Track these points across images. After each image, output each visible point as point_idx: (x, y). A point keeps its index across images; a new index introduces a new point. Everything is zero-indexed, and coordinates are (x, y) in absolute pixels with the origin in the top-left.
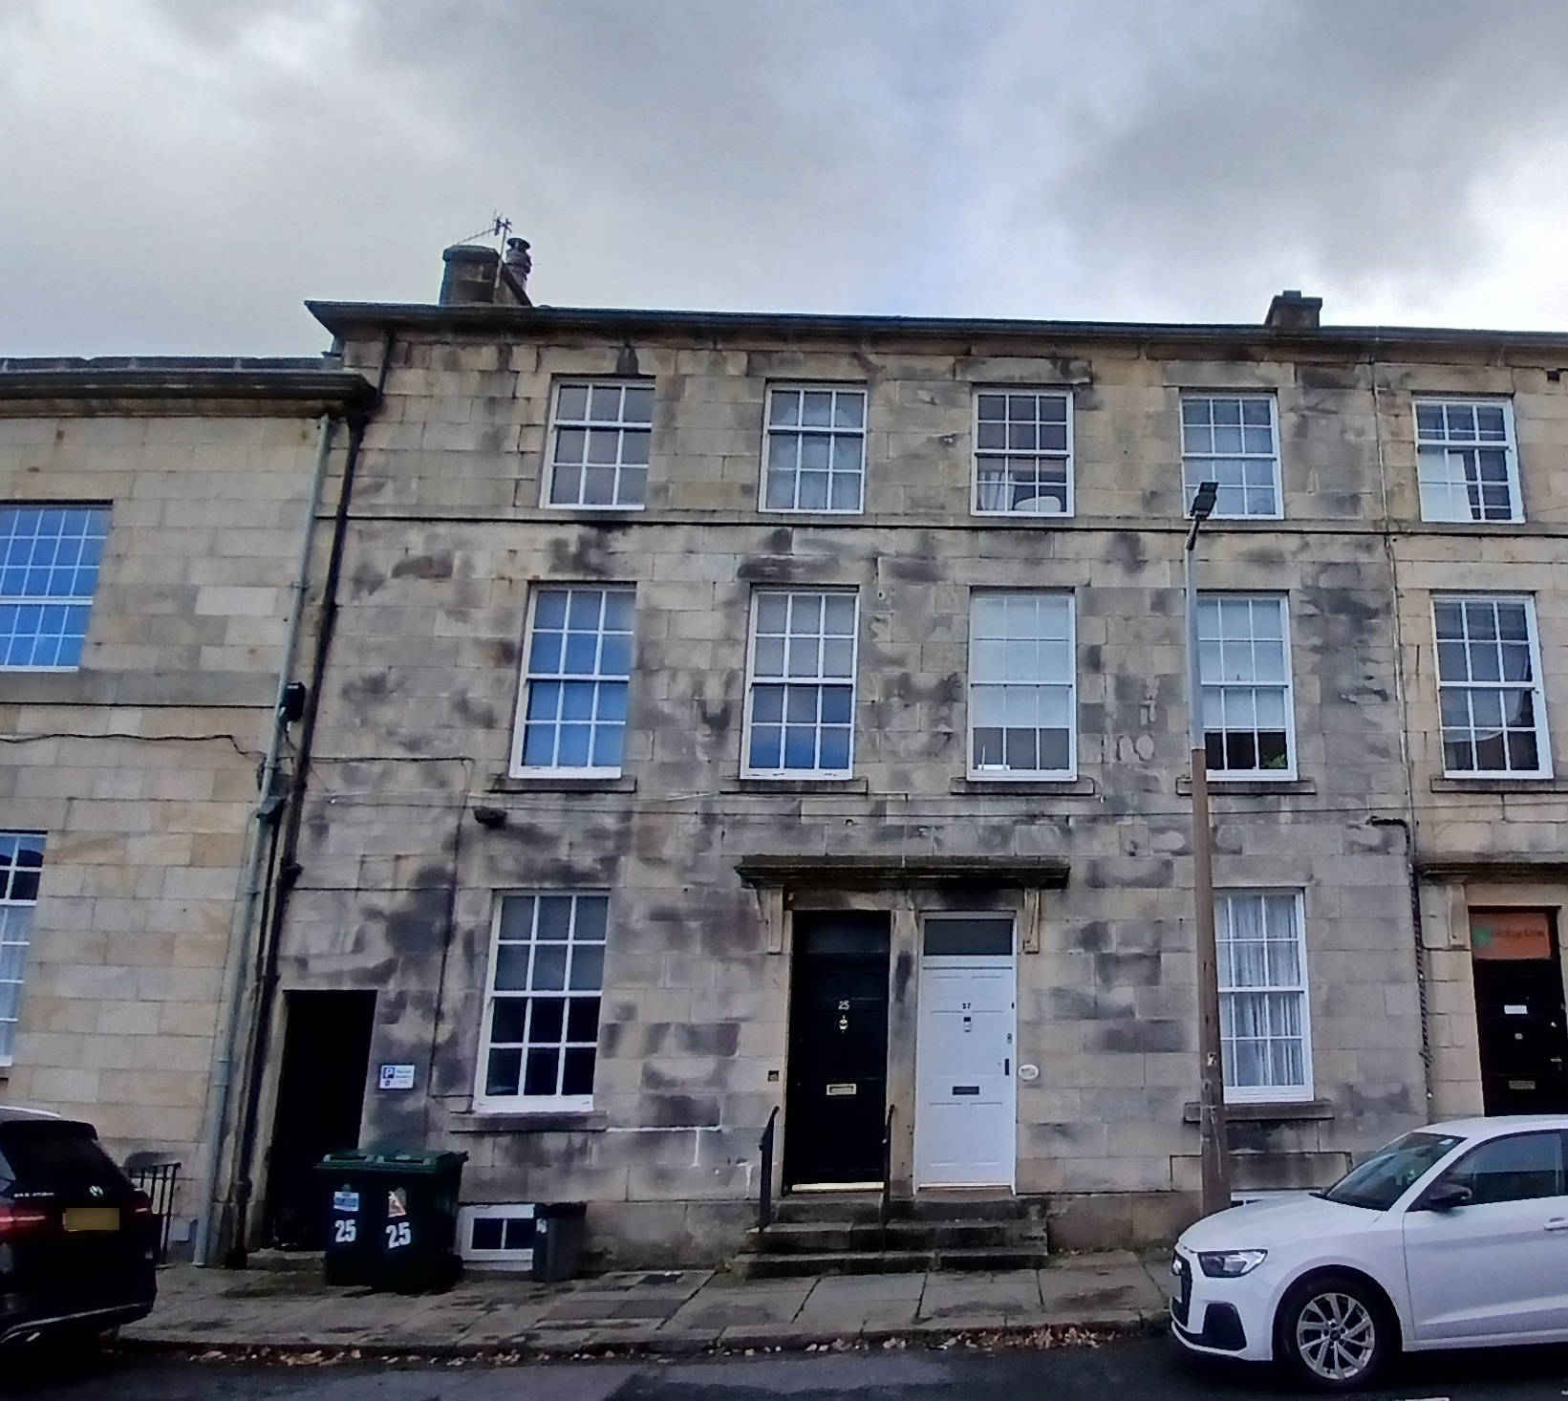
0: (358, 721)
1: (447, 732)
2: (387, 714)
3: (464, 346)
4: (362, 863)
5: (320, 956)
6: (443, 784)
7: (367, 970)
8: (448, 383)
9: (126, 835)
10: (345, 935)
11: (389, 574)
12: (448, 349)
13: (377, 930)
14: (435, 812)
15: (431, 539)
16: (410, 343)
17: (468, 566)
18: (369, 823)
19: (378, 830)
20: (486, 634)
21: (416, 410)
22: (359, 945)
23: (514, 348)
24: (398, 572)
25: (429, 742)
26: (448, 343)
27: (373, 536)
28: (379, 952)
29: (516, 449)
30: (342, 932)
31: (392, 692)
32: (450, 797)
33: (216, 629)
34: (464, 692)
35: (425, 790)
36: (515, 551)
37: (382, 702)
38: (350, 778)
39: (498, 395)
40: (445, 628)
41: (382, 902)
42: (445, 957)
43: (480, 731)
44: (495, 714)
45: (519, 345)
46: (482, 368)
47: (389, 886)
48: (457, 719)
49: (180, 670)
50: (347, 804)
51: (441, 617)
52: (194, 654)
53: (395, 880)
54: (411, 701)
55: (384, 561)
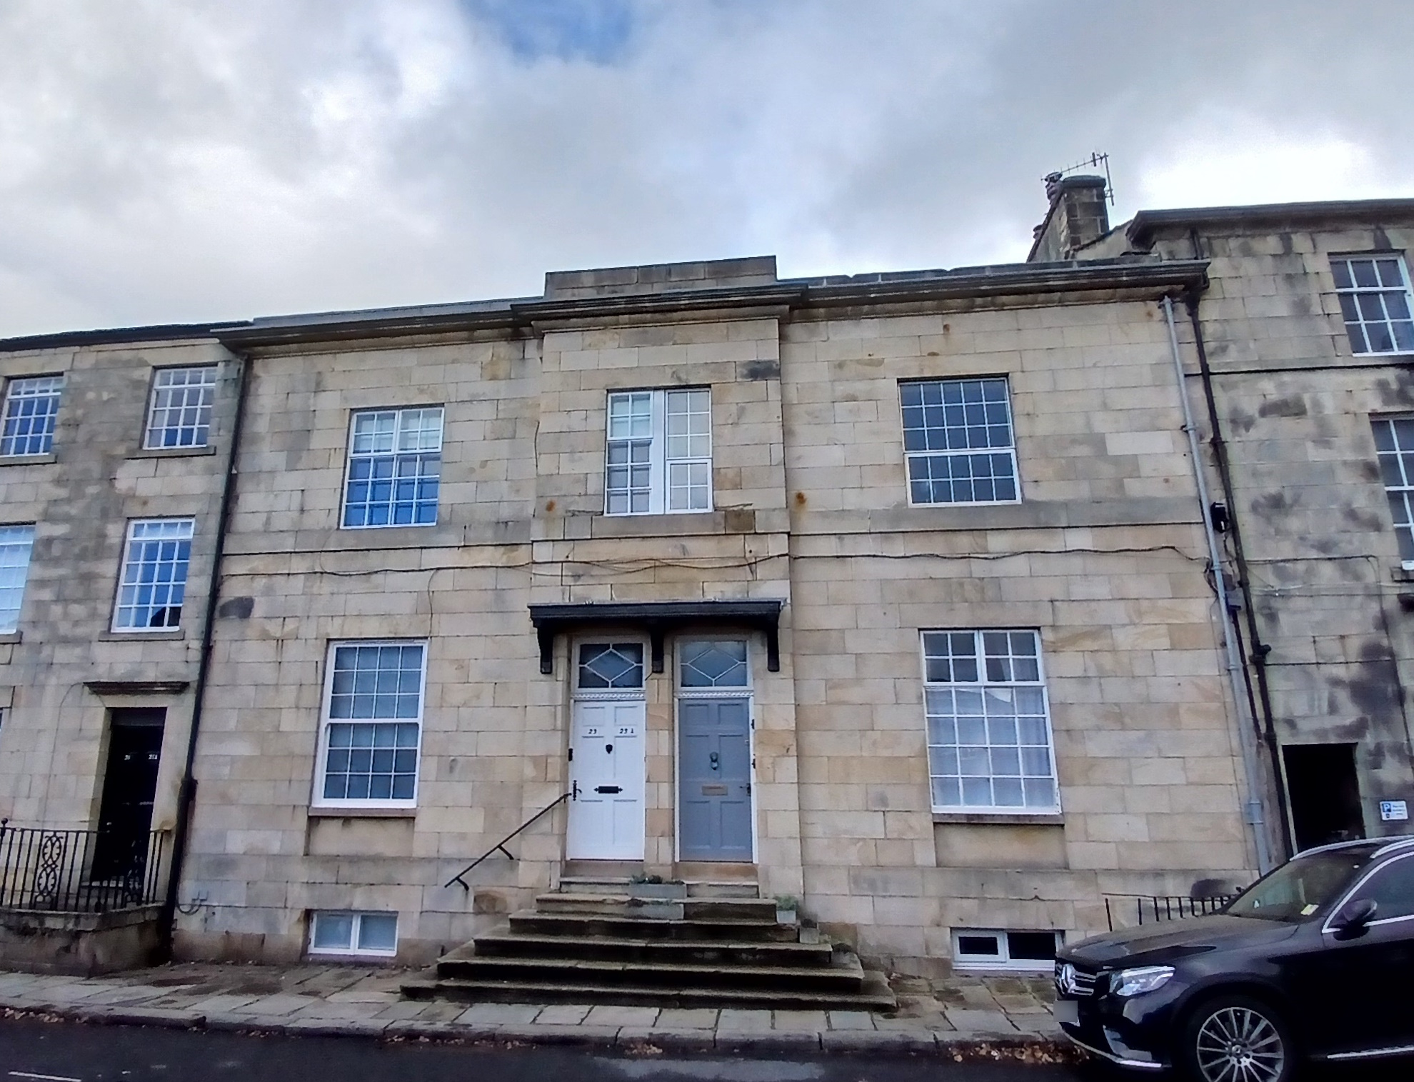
0: (1272, 531)
1: (1347, 536)
2: (1294, 524)
3: (1253, 236)
4: (1315, 642)
5: (1304, 717)
6: (1357, 577)
7: (1344, 727)
8: (1249, 266)
9: (1110, 627)
10: (1320, 699)
11: (1257, 415)
12: (1241, 240)
13: (1343, 696)
14: (1359, 599)
15: (1281, 385)
16: (1209, 238)
17: (1317, 405)
18: (1308, 610)
19: (1318, 616)
20: (1350, 456)
21: (1232, 288)
22: (1333, 708)
23: (1293, 236)
24: (1264, 412)
25: (1336, 544)
26: (1239, 236)
27: (1234, 386)
28: (1350, 713)
29: (1321, 312)
30: (1316, 696)
31: (1291, 506)
32: (1367, 587)
33: (1130, 465)
34: (1349, 504)
35: (1346, 582)
36: (1351, 391)
37: (1286, 515)
38: (1282, 575)
39: (1292, 273)
40: (1315, 454)
41: (1340, 672)
42: (1403, 714)
43: (1372, 533)
44: (1380, 520)
45: (1296, 233)
46: (1273, 253)
47: (1342, 660)
48: (1350, 525)
49: (1112, 498)
50: (1285, 596)
51: (1309, 445)
52: (1120, 486)
53: (1345, 654)
54: (1309, 512)
55: (1250, 406)
